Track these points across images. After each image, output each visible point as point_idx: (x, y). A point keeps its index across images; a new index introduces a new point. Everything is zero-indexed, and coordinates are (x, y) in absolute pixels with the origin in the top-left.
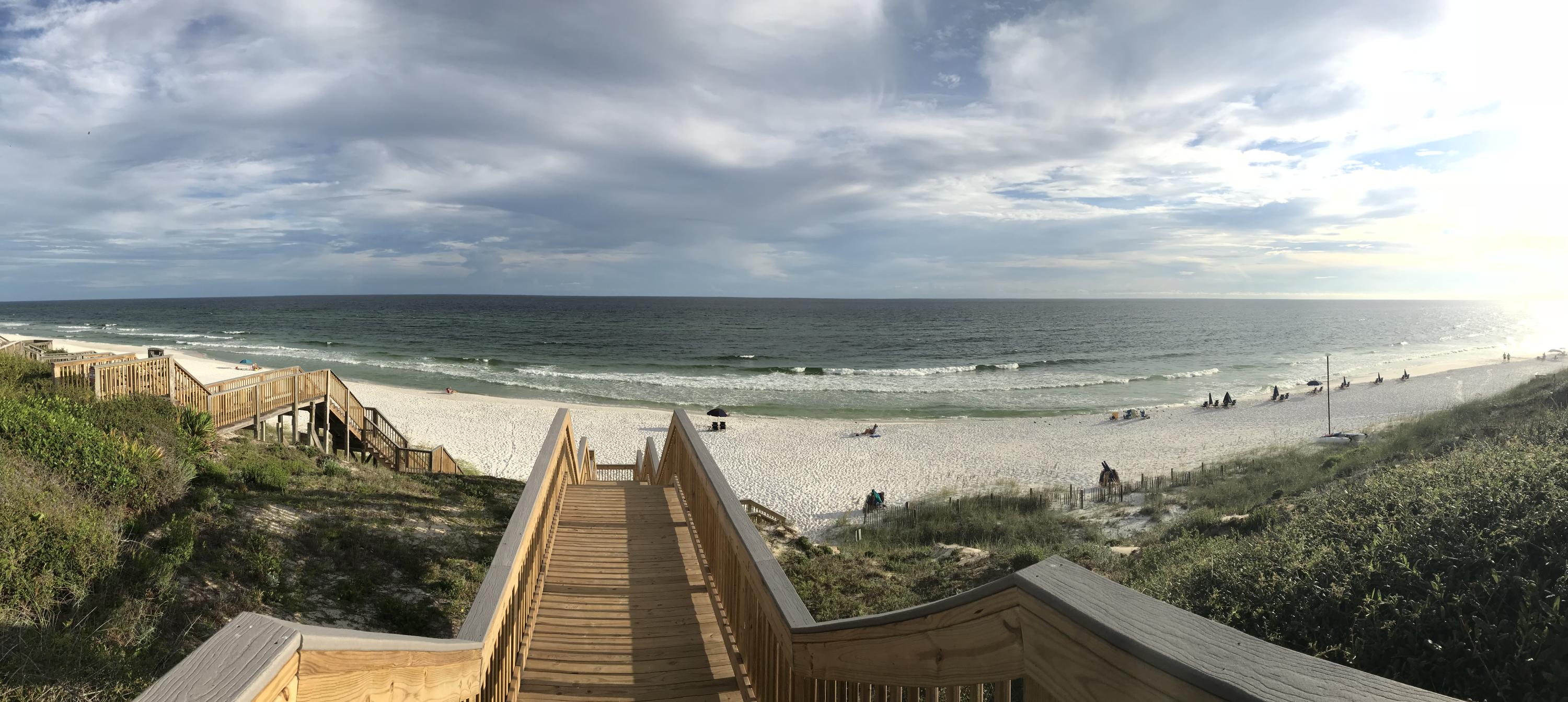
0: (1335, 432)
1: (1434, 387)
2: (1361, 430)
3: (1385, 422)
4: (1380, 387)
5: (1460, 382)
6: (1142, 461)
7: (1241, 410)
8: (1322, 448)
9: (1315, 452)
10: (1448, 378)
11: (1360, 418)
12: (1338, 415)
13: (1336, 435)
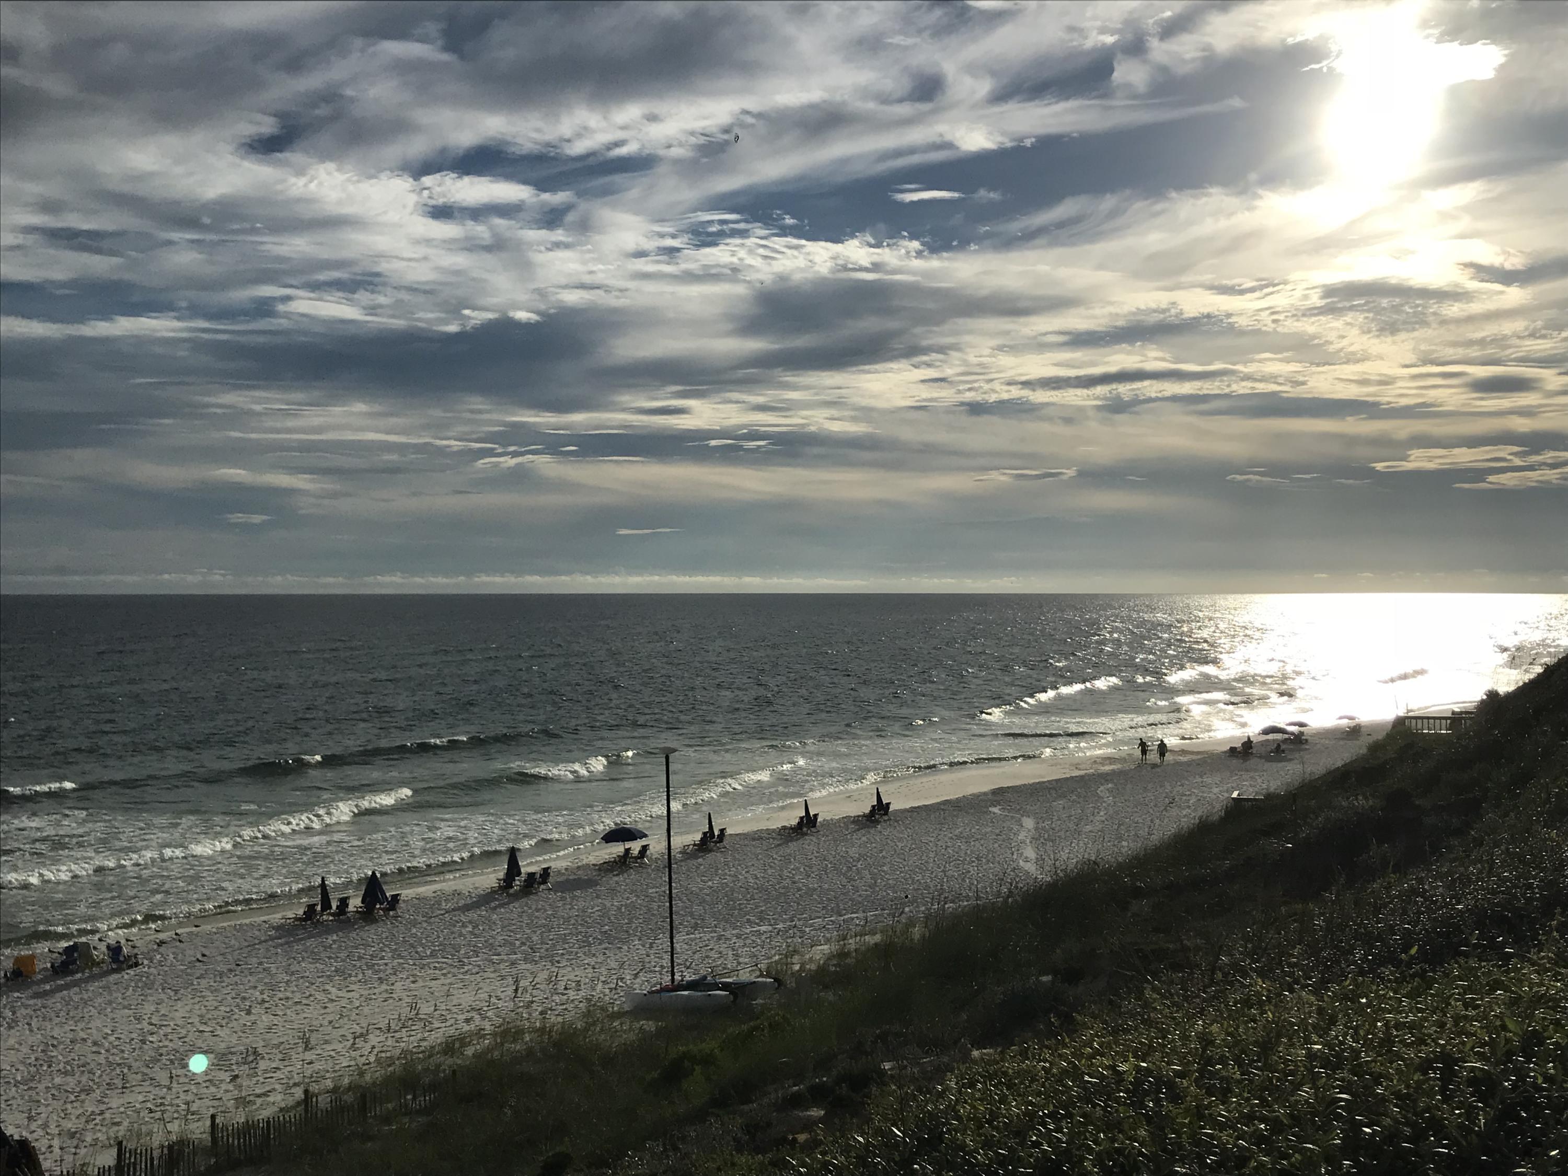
0: (689, 977)
1: (959, 837)
2: (763, 966)
3: (828, 941)
4: (809, 844)
5: (1029, 823)
6: (115, 1102)
7: (414, 923)
8: (650, 1026)
9: (632, 1036)
10: (995, 810)
11: (759, 933)
12: (695, 927)
13: (691, 986)
